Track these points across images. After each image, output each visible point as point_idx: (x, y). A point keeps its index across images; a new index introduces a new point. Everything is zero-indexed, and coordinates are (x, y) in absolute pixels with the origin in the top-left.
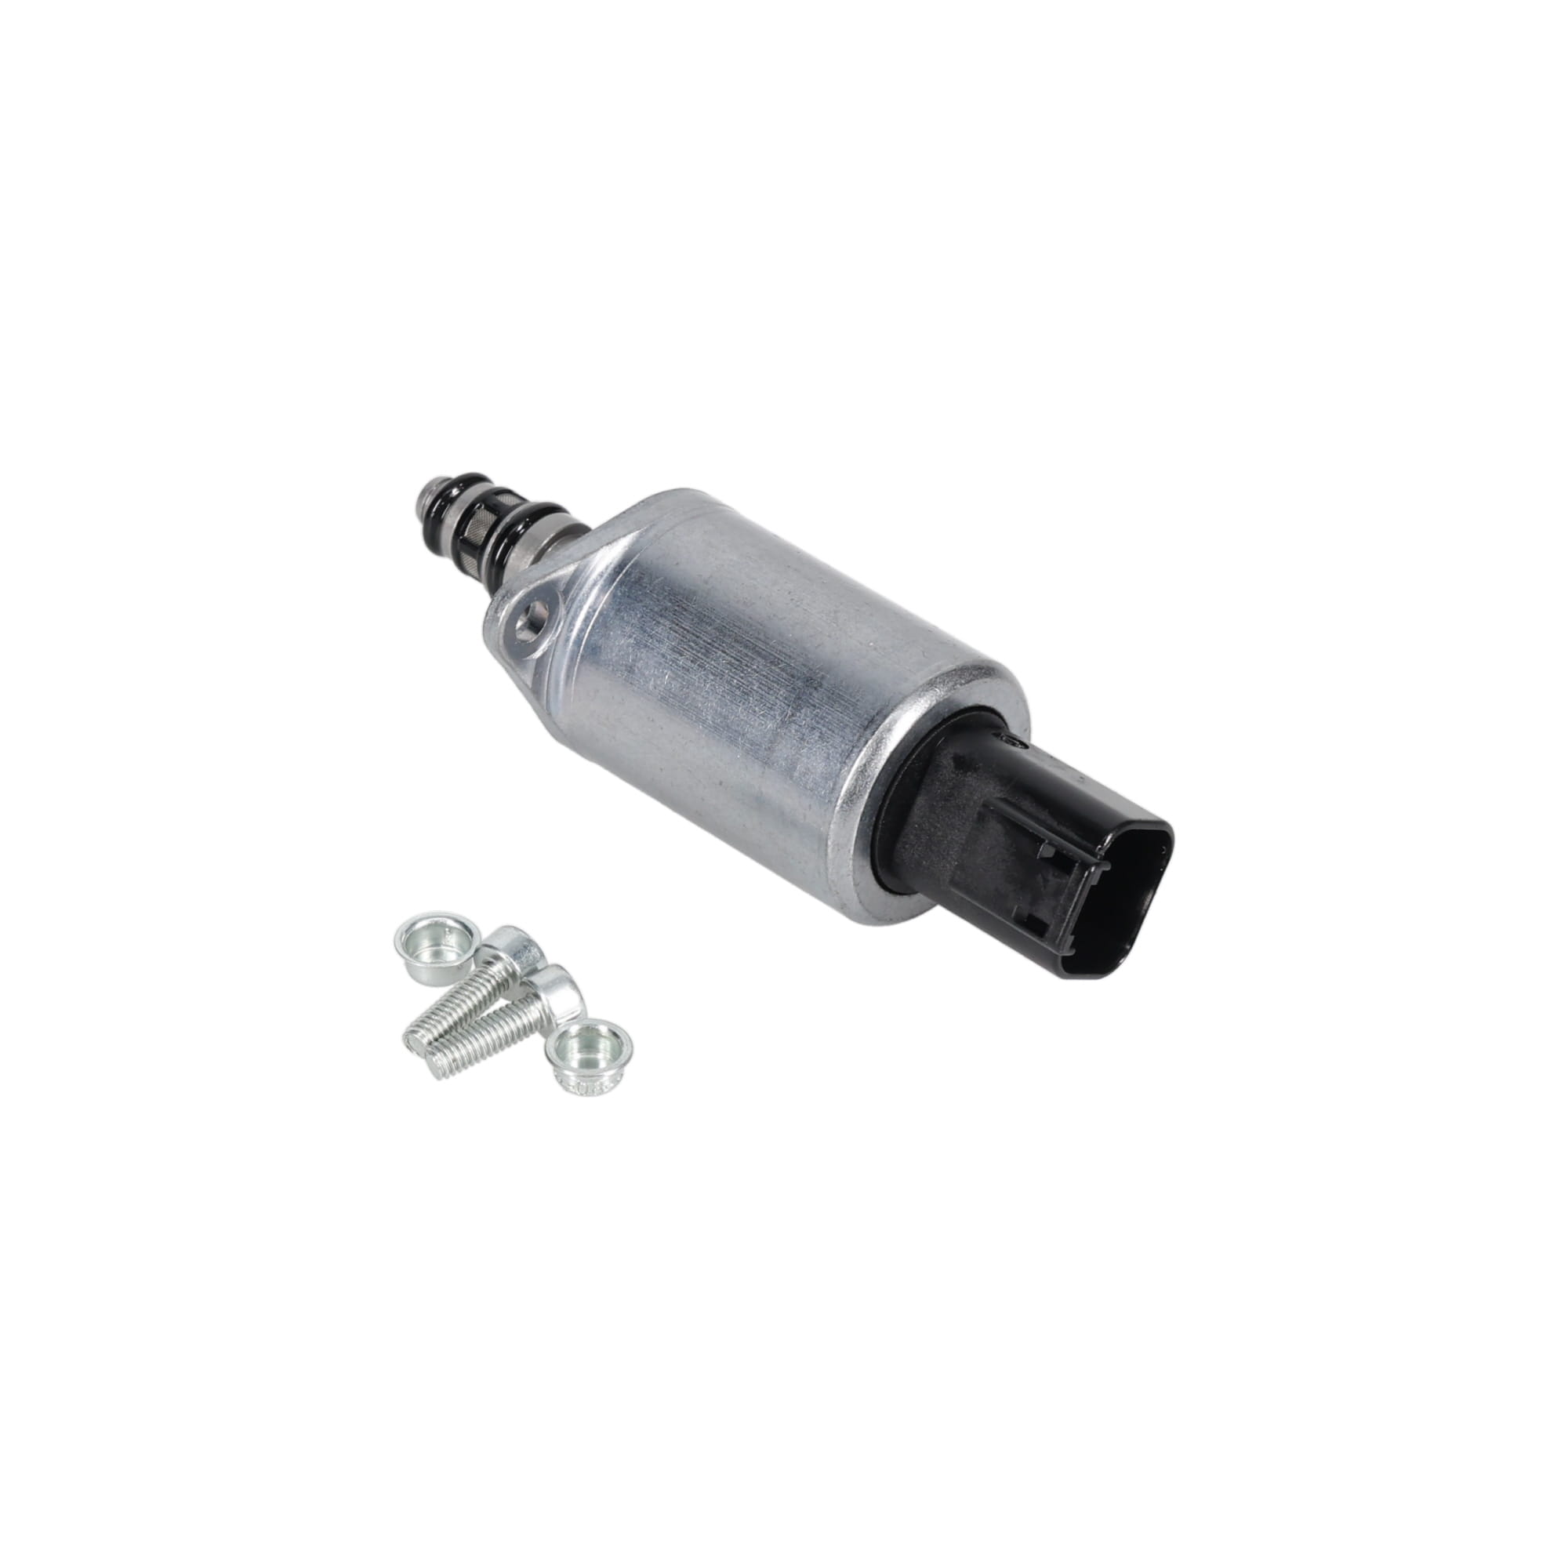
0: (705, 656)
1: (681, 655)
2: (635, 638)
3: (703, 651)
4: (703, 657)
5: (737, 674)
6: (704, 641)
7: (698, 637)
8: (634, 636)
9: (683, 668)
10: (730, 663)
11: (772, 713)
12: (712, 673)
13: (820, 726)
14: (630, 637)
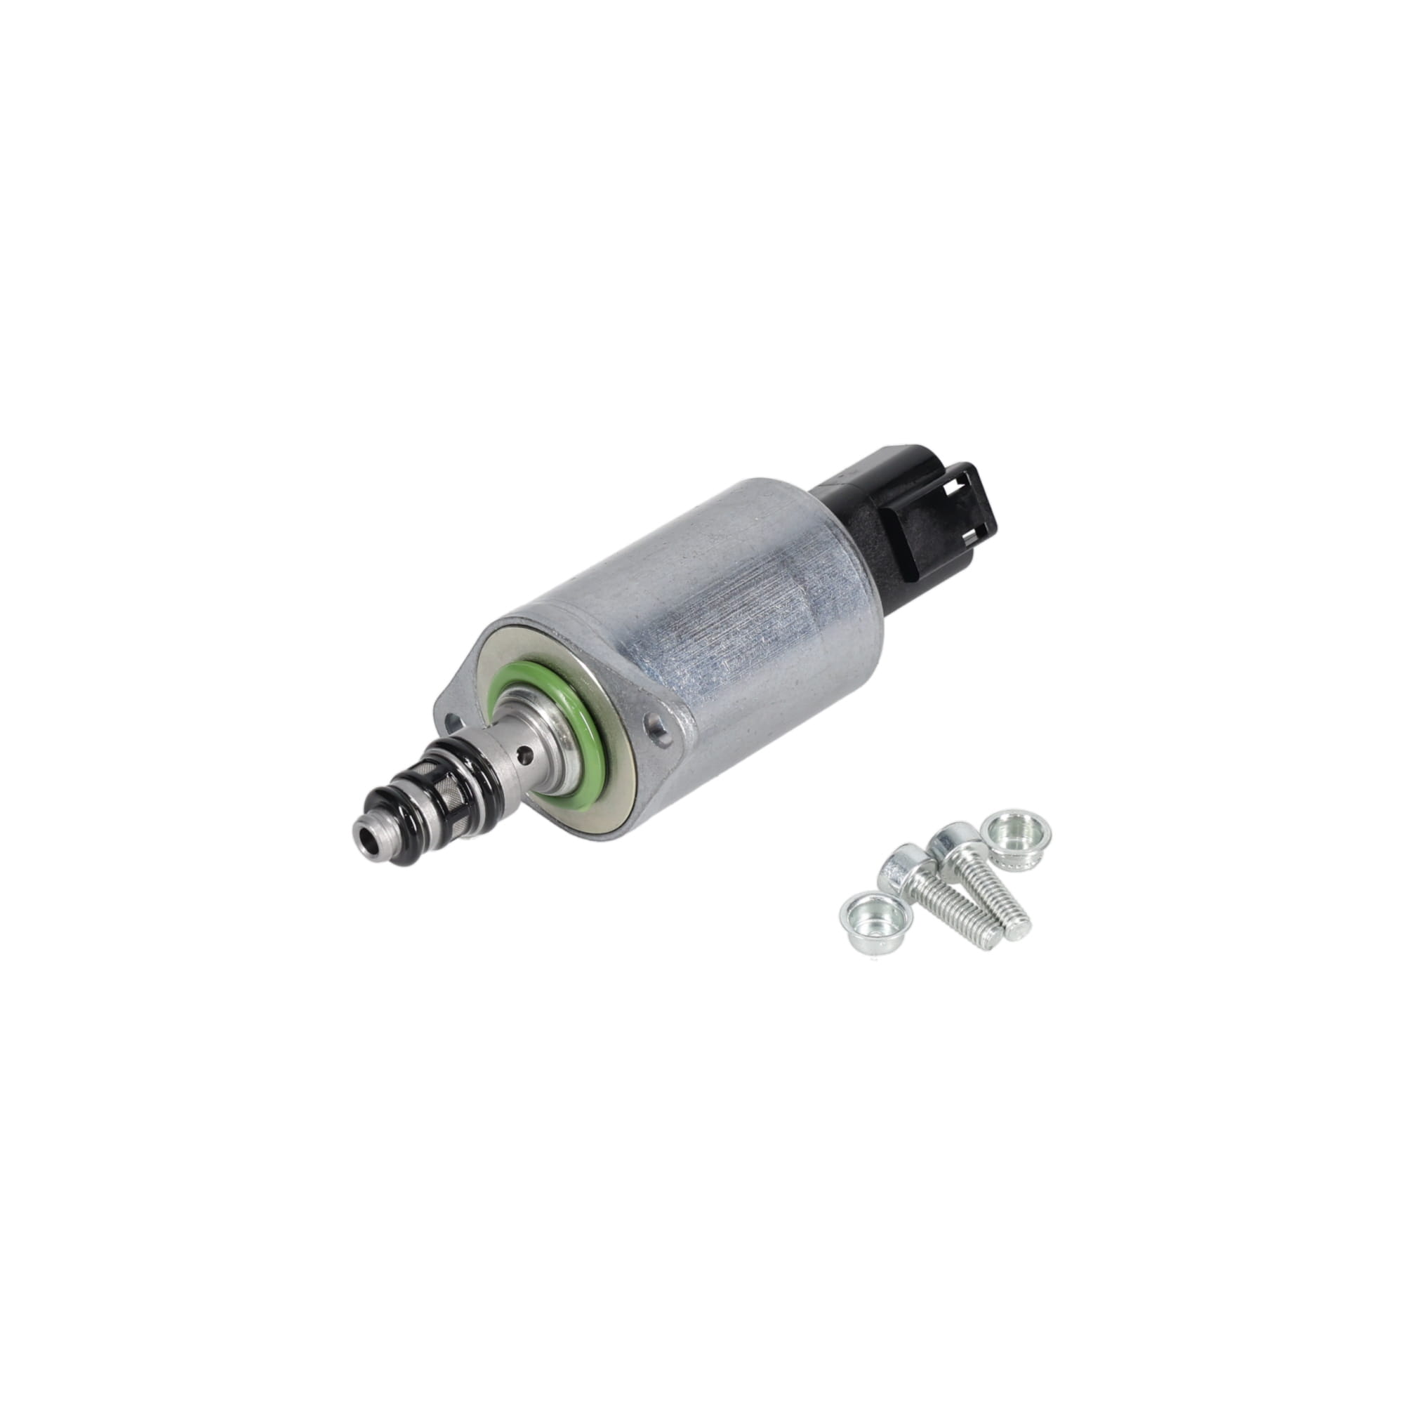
0: (729, 627)
1: (719, 644)
2: (688, 671)
3: (725, 626)
4: (729, 629)
5: (754, 612)
6: (718, 621)
7: (712, 625)
8: (686, 671)
9: (728, 648)
10: (744, 612)
11: (795, 601)
12: (744, 629)
13: (823, 572)
14: (685, 675)
